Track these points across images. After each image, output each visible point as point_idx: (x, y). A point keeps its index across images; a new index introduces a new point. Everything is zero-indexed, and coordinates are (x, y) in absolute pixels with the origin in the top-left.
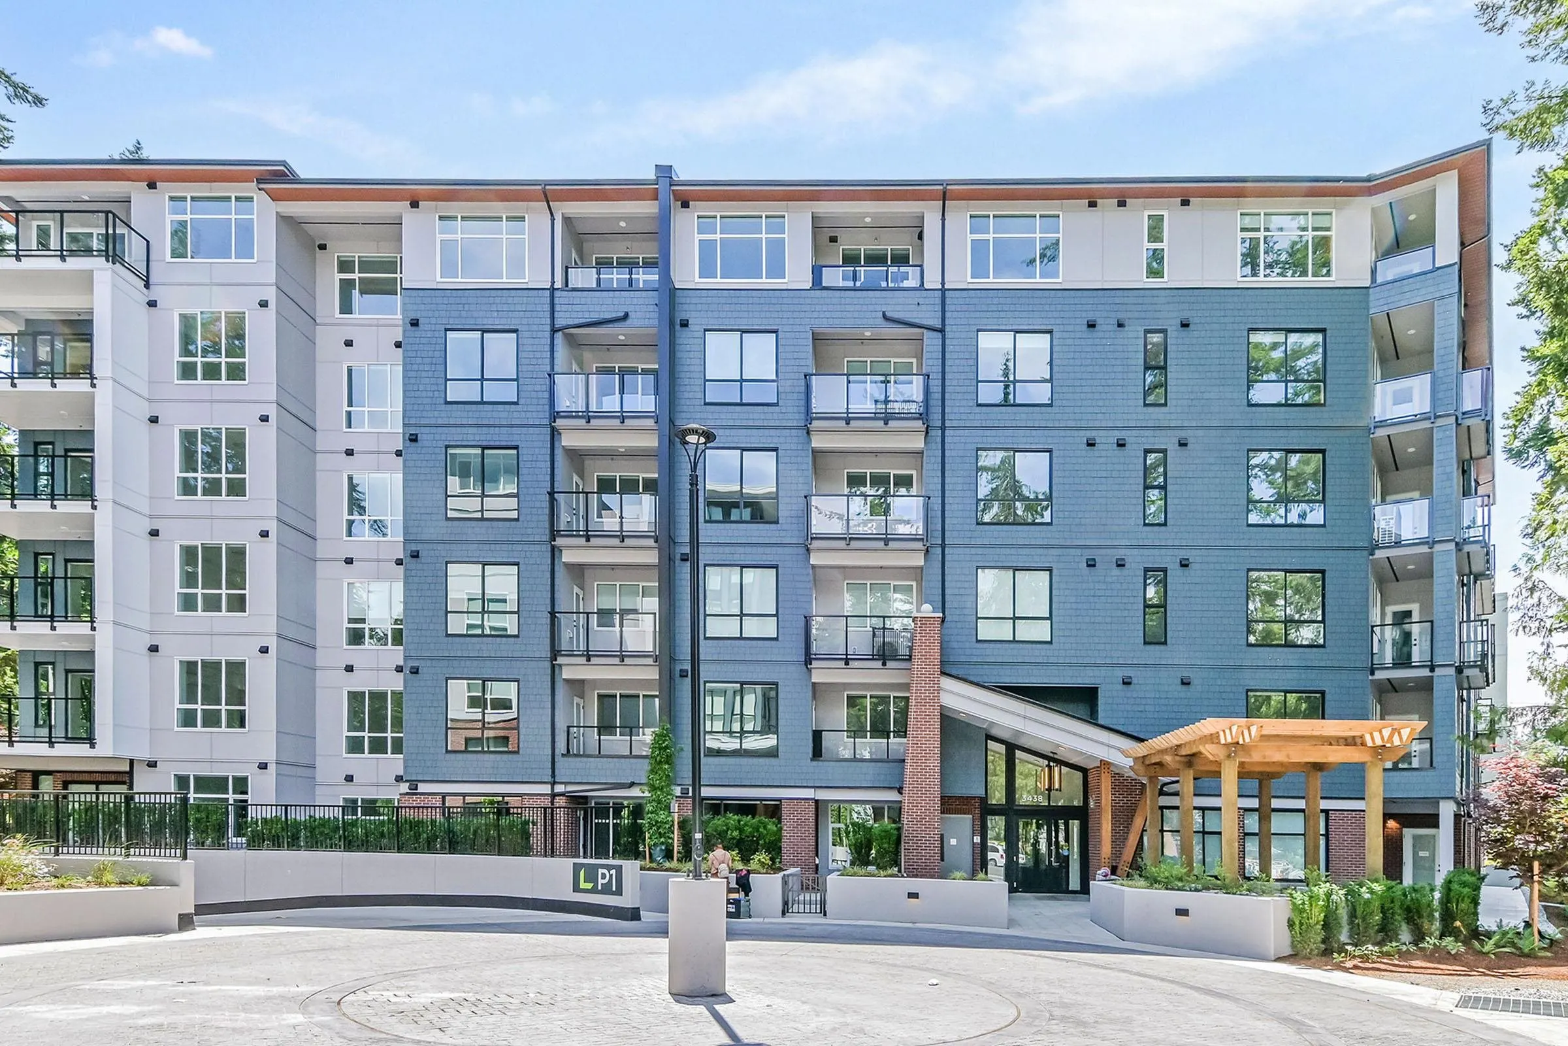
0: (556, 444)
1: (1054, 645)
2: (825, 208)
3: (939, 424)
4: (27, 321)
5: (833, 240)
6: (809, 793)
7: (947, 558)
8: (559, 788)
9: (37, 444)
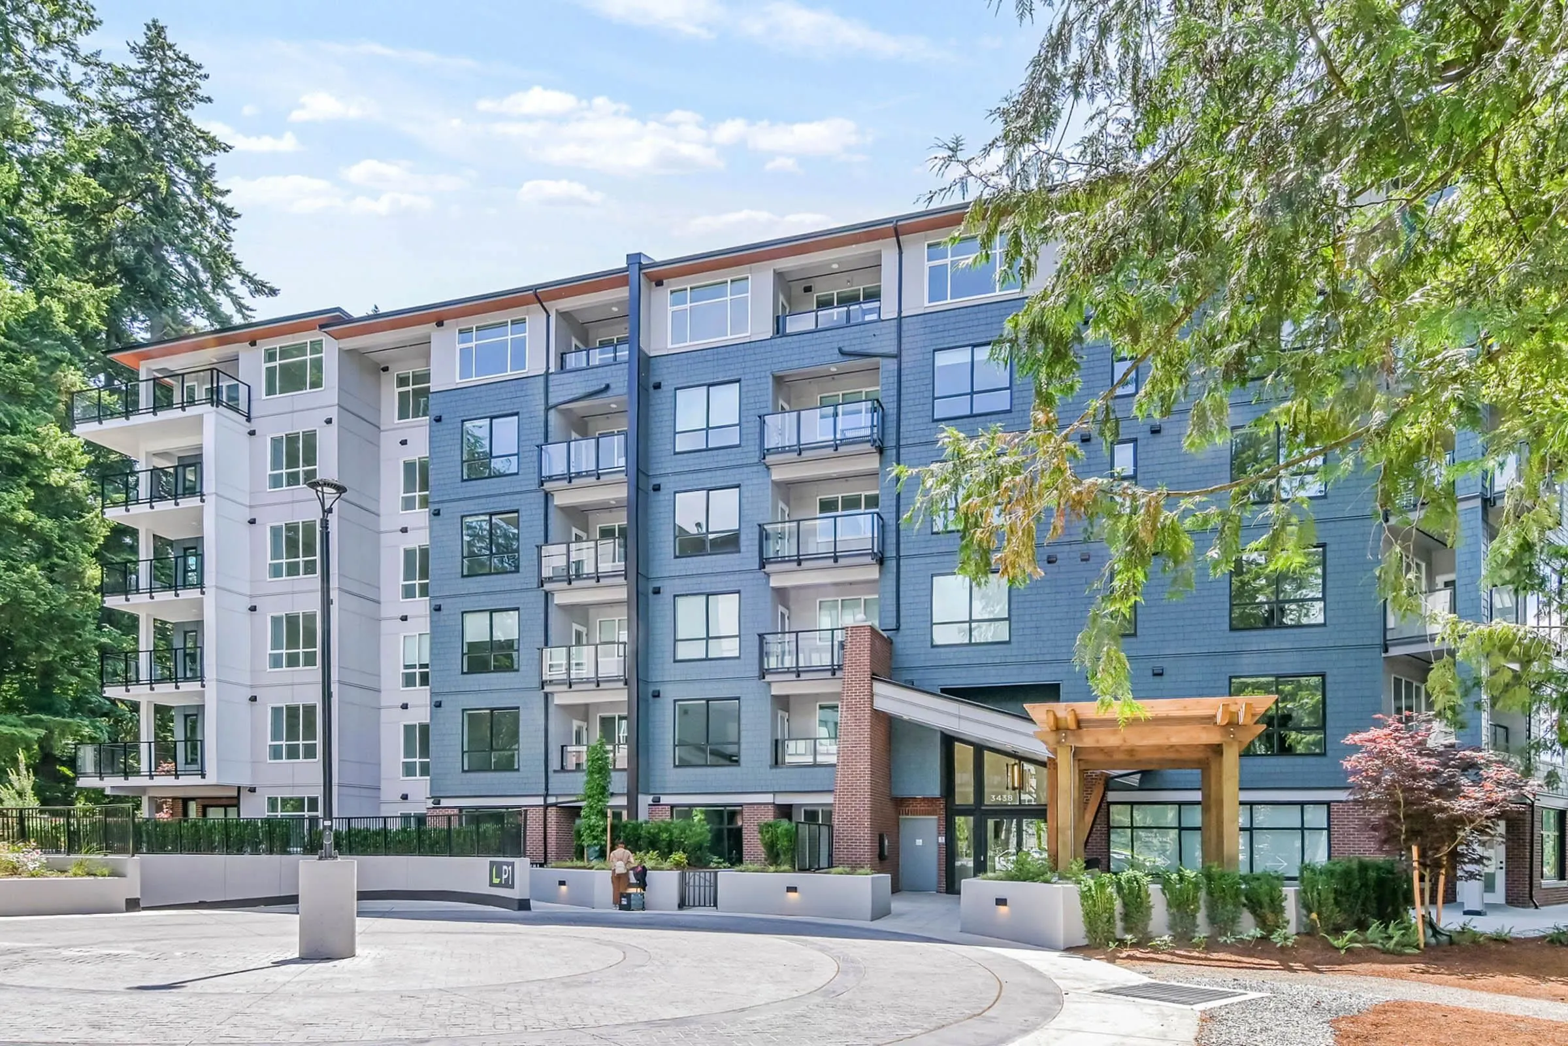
0: (550, 504)
1: (1014, 645)
2: (787, 264)
3: (893, 443)
4: (179, 458)
5: (808, 289)
6: (768, 798)
7: (902, 569)
8: (551, 800)
9: (186, 549)
